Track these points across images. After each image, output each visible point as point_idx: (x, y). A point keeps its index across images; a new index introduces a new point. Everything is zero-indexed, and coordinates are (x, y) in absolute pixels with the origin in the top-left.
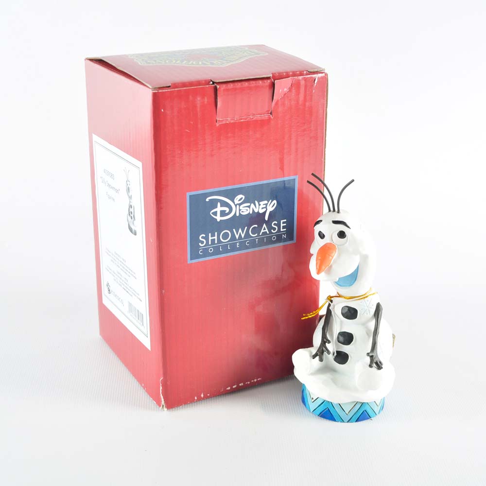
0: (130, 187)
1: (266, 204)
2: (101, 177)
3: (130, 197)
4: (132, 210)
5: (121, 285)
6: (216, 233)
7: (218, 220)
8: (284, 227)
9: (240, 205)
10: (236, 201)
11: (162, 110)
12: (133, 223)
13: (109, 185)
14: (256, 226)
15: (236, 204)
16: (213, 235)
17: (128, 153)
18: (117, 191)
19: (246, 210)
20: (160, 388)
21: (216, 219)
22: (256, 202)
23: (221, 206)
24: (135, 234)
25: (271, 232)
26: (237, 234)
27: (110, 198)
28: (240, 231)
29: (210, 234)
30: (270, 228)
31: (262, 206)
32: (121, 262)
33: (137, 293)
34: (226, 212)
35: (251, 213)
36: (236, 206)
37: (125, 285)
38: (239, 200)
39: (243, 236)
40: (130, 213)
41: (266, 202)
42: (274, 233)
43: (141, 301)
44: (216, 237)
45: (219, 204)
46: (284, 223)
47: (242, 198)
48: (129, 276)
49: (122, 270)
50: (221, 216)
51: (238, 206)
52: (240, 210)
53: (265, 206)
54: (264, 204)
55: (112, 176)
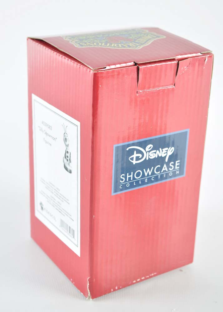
0: (67, 138)
1: (167, 150)
2: (39, 127)
3: (67, 146)
4: (68, 155)
5: (54, 206)
6: (132, 173)
7: (134, 164)
8: (178, 166)
9: (149, 152)
10: (147, 149)
11: (100, 86)
12: (69, 165)
13: (46, 133)
14: (159, 166)
15: (147, 151)
16: (130, 174)
17: (67, 113)
18: (54, 139)
19: (153, 155)
20: (87, 284)
21: (133, 163)
22: (160, 149)
23: (137, 154)
24: (70, 172)
25: (168, 170)
26: (146, 172)
27: (46, 142)
28: (148, 170)
29: (128, 174)
30: (168, 167)
31: (164, 151)
32: (55, 190)
33: (69, 214)
34: (140, 157)
35: (156, 157)
36: (147, 152)
37: (58, 207)
38: (149, 149)
39: (150, 174)
40: (66, 157)
41: (167, 149)
42: (170, 171)
43: (73, 220)
44: (132, 176)
45: (135, 152)
46: (178, 163)
47: (151, 147)
48: (63, 201)
49: (56, 196)
50: (136, 161)
51: (148, 153)
52: (149, 155)
53: (166, 152)
54: (165, 151)
55: (50, 127)
